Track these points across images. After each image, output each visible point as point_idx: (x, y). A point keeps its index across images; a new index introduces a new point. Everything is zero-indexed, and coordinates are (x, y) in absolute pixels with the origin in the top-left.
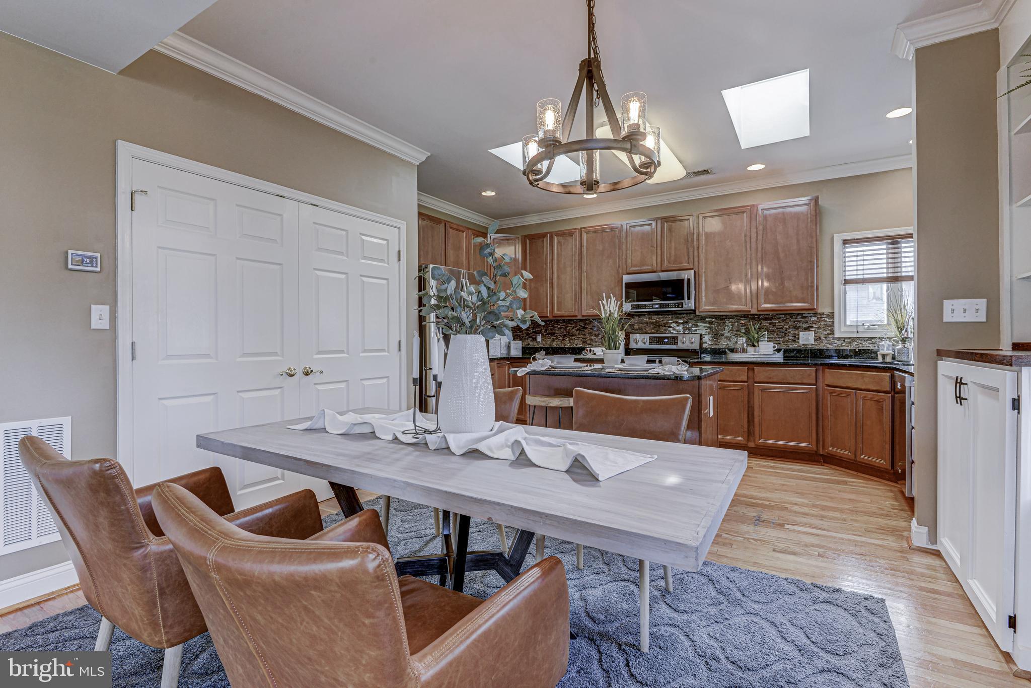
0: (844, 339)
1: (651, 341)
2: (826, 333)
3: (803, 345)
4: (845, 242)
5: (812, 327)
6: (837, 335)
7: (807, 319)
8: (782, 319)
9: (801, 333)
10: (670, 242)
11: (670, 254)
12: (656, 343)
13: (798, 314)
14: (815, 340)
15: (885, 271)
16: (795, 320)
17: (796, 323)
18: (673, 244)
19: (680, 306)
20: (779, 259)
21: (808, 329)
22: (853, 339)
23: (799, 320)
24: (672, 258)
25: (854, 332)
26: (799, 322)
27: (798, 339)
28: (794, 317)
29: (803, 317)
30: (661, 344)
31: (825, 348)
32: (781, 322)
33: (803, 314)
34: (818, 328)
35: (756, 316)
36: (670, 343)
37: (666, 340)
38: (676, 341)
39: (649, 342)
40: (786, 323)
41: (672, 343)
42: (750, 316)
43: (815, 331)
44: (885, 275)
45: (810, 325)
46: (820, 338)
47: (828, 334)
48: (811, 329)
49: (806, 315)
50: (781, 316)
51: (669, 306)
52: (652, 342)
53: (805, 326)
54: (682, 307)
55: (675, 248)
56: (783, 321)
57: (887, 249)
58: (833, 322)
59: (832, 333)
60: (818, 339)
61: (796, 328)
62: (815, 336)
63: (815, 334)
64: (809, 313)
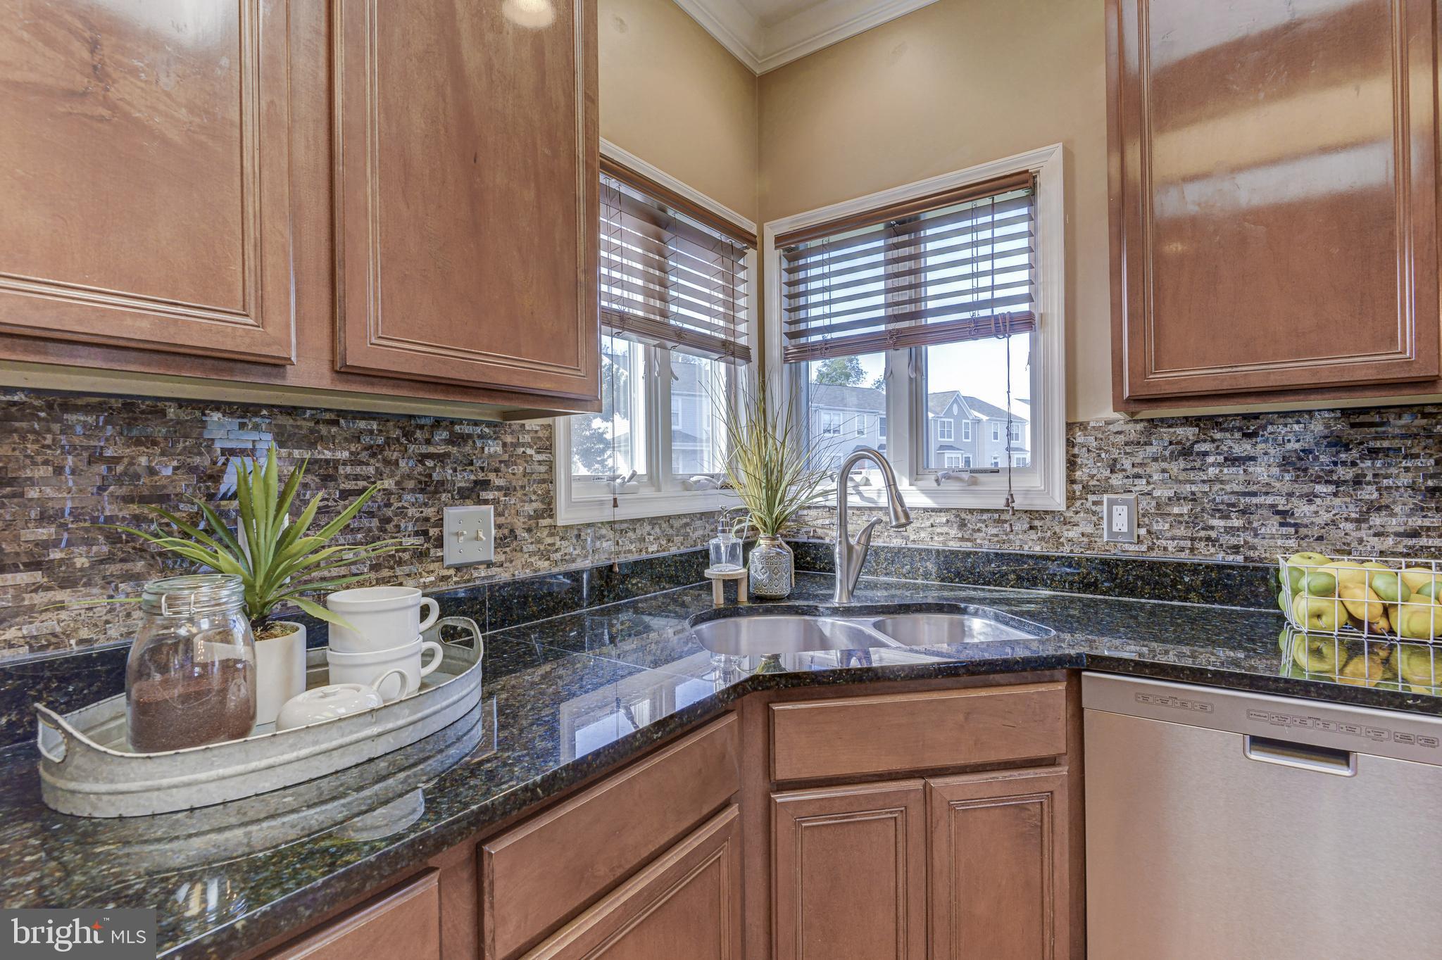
0: (579, 531)
2: (529, 508)
3: (458, 568)
5: (485, 484)
6: (564, 517)
7: (468, 449)
8: (366, 440)
9: (451, 513)
13: (437, 423)
14: (499, 543)
15: (642, 298)
16: (425, 449)
17: (430, 463)
21: (472, 493)
23: (441, 449)
26: (441, 458)
27: (439, 543)
28: (418, 434)
29: (457, 439)
31: (528, 573)
32: (364, 456)
33: (453, 422)
34: (508, 490)
40: (387, 462)
42: (172, 412)
43: (496, 502)
44: (641, 314)
45: (481, 476)
46: (512, 531)
47: (538, 515)
48: (485, 495)
49: (467, 429)
50: (362, 424)
53: (463, 479)
56: (374, 451)
58: (551, 466)
59: (549, 510)
60: (506, 539)
61: (429, 488)
62: (499, 527)
63: (498, 514)
64: (476, 423)
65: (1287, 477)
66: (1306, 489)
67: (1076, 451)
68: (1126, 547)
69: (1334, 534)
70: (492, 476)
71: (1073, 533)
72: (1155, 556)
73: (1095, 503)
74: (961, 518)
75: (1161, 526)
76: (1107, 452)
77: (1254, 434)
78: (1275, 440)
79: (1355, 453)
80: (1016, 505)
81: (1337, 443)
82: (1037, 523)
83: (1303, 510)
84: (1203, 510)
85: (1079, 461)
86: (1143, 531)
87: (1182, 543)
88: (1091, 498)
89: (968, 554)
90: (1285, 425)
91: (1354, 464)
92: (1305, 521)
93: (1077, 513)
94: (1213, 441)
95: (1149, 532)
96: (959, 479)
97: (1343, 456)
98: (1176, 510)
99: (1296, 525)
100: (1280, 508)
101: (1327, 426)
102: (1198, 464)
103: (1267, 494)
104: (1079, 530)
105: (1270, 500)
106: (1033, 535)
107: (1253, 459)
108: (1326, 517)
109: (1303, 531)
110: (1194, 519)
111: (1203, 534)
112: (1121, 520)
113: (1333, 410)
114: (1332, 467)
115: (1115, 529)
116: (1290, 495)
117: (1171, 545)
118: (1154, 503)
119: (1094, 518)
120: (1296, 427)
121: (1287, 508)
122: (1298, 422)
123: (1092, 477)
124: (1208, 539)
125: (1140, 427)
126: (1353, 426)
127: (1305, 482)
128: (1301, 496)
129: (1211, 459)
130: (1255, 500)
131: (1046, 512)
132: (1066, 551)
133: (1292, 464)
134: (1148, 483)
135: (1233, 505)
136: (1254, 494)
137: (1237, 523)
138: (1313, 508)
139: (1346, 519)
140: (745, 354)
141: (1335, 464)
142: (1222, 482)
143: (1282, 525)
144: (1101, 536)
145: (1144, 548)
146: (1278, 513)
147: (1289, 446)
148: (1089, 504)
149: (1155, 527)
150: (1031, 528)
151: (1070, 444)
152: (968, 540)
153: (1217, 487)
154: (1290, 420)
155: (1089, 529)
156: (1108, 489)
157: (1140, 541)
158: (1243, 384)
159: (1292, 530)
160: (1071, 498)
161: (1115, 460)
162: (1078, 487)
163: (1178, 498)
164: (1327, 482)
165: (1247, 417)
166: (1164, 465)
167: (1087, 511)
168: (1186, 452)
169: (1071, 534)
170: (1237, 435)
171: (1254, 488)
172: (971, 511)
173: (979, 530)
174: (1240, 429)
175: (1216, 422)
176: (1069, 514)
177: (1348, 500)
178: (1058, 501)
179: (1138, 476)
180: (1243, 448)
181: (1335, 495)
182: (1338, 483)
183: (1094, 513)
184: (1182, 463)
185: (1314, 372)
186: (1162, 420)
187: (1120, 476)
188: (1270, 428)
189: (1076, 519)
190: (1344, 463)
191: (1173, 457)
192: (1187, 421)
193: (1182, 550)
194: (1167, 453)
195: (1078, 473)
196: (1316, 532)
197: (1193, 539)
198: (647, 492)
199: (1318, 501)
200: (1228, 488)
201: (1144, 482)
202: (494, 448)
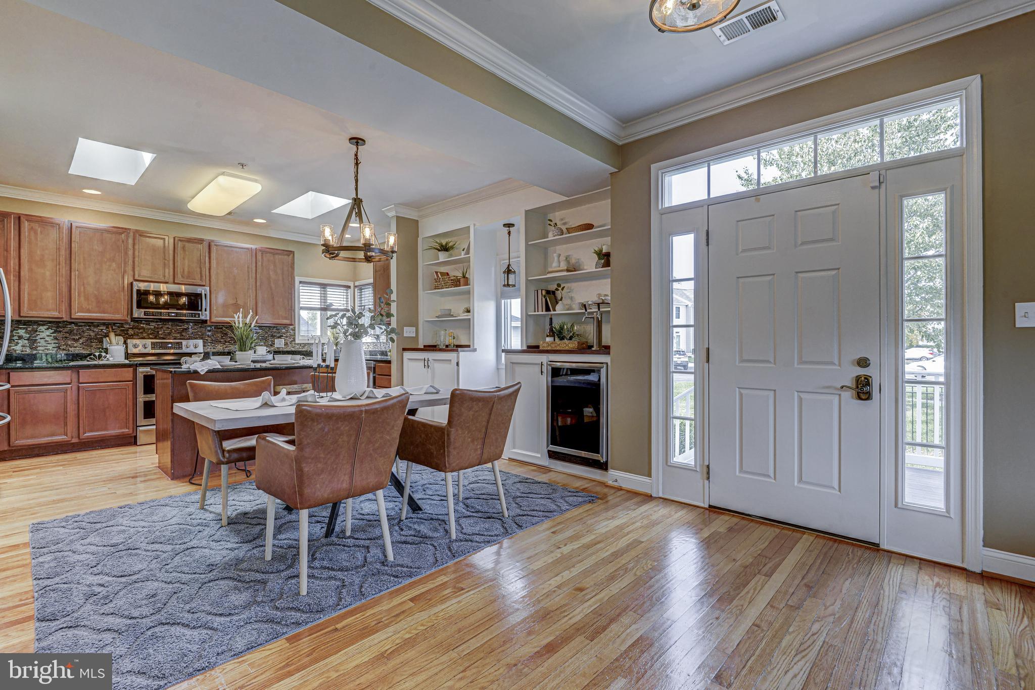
0: (300, 344)
1: (153, 346)
2: (290, 340)
3: (277, 348)
4: (301, 282)
5: (282, 336)
6: (297, 342)
7: (279, 331)
9: (276, 340)
10: (184, 259)
11: (184, 270)
12: (159, 347)
13: (274, 327)
14: (285, 345)
15: (319, 303)
16: (272, 331)
17: (273, 333)
18: (186, 262)
19: (197, 316)
20: (271, 288)
21: (280, 337)
22: (305, 344)
24: (186, 273)
25: (305, 340)
26: (275, 332)
27: (274, 344)
28: (271, 329)
29: (277, 329)
30: (164, 349)
31: (290, 350)
32: (263, 332)
33: (277, 327)
34: (286, 337)
36: (174, 347)
37: (170, 345)
38: (180, 346)
40: (266, 333)
41: (176, 348)
43: (284, 339)
44: (319, 306)
47: (292, 341)
48: (282, 338)
49: (279, 328)
53: (278, 335)
54: (200, 317)
55: (189, 266)
56: (265, 331)
57: (320, 291)
58: (295, 333)
59: (294, 340)
60: (286, 344)
61: (273, 336)
62: (285, 342)
70: (284, 335)
202: (284, 331)
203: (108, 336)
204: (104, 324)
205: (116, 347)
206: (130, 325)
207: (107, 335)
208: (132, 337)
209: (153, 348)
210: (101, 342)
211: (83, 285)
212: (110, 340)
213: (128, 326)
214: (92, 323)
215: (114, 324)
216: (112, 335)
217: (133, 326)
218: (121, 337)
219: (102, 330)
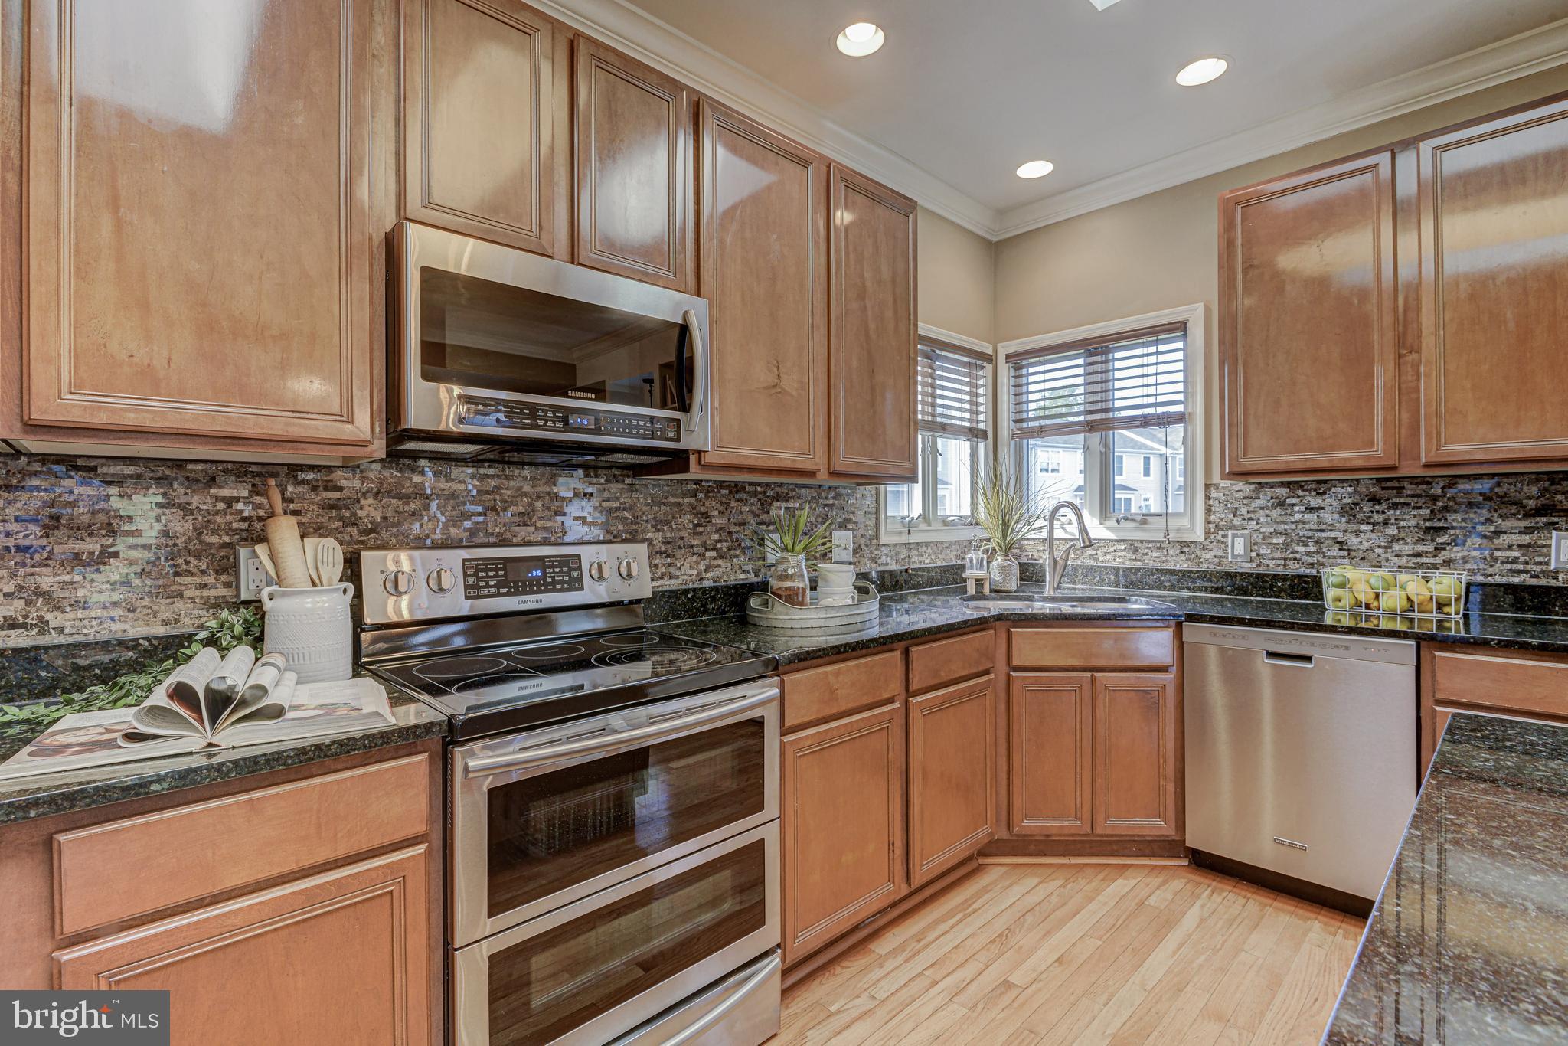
0: (891, 548)
1: (471, 580)
2: (868, 534)
5: (849, 520)
6: (884, 539)
7: (842, 501)
8: (805, 498)
9: (835, 535)
12: (498, 586)
13: (830, 488)
14: (855, 552)
16: (825, 502)
17: (827, 509)
19: (671, 435)
20: (867, 335)
21: (843, 526)
22: (898, 548)
23: (830, 502)
26: (831, 506)
28: (822, 494)
29: (836, 496)
30: (516, 593)
31: (866, 570)
33: (836, 488)
34: (858, 524)
35: (759, 489)
36: (554, 582)
37: (536, 574)
38: (575, 574)
39: (467, 587)
40: (812, 509)
41: (562, 582)
43: (853, 530)
45: (847, 516)
46: (860, 546)
47: (872, 538)
48: (850, 526)
49: (842, 491)
50: (803, 490)
51: (630, 426)
52: (477, 587)
53: (840, 517)
54: (678, 440)
58: (878, 510)
59: (877, 537)
60: (857, 550)
61: (827, 521)
62: (854, 543)
63: (854, 537)
64: (845, 488)
65: (1344, 520)
66: (1355, 527)
67: (1211, 502)
68: (1243, 564)
69: (1371, 555)
70: (851, 516)
71: (1209, 556)
72: (1261, 570)
73: (1223, 536)
74: (1133, 547)
75: (1265, 550)
76: (1231, 503)
77: (1324, 493)
78: (1336, 497)
79: (1384, 506)
80: (1171, 537)
81: (1374, 499)
82: (1185, 549)
83: (1353, 541)
84: (1292, 541)
85: (1213, 509)
86: (1254, 554)
87: (1279, 562)
88: (1221, 533)
89: (1139, 569)
90: (1343, 488)
91: (1384, 512)
92: (1355, 547)
93: (1212, 542)
94: (1299, 497)
95: (1258, 555)
96: (1134, 520)
97: (1377, 507)
98: (1275, 541)
99: (1348, 550)
100: (1339, 539)
101: (1368, 489)
102: (1289, 512)
103: (1331, 530)
104: (1212, 553)
105: (1333, 534)
106: (1183, 557)
107: (1323, 508)
108: (1367, 545)
109: (1353, 554)
110: (1287, 546)
111: (1291, 556)
112: (1240, 547)
113: (1371, 479)
114: (1370, 514)
115: (1236, 553)
116: (1345, 531)
117: (1272, 563)
118: (1261, 536)
119: (1223, 546)
120: (1349, 489)
121: (1343, 540)
122: (1350, 486)
123: (1222, 519)
124: (1295, 559)
125: (1252, 487)
126: (1383, 489)
127: (1354, 523)
128: (1352, 532)
129: (1297, 509)
130: (1324, 535)
131: (1192, 542)
132: (1204, 567)
133: (1347, 512)
134: (1257, 523)
135: (1310, 538)
136: (1323, 531)
137: (1312, 548)
138: (1359, 539)
139: (1379, 547)
140: (983, 435)
141: (1372, 512)
142: (1304, 523)
143: (1340, 550)
144: (1227, 558)
145: (1254, 565)
146: (1338, 542)
147: (1345, 501)
148: (1219, 537)
149: (1262, 552)
150: (1182, 552)
151: (1207, 498)
152: (1139, 560)
153: (1300, 526)
154: (1345, 484)
155: (1220, 553)
156: (1233, 527)
157: (1252, 561)
158: (1292, 466)
159: (1346, 553)
160: (1208, 533)
161: (1236, 509)
162: (1212, 526)
163: (1276, 533)
164: (1368, 523)
165: (1319, 482)
166: (1268, 512)
167: (1218, 541)
168: (1281, 504)
169: (1208, 556)
170: (1313, 493)
171: (1323, 527)
172: (1142, 542)
173: (1147, 554)
174: (1315, 490)
175: (1300, 485)
176: (1205, 543)
177: (1380, 534)
178: (1199, 535)
179: (1251, 519)
180: (1316, 502)
181: (1372, 531)
182: (1374, 524)
183: (1223, 543)
184: (1279, 511)
185: (1330, 460)
186: (1267, 483)
187: (1240, 518)
188: (1333, 490)
189: (1211, 546)
190: (1378, 512)
191: (1274, 507)
192: (1282, 484)
193: (1278, 566)
194: (1270, 504)
195: (1212, 517)
196: (1360, 554)
197: (1285, 559)
198: (923, 526)
199: (1362, 535)
200: (1307, 527)
201: (1255, 522)
202: (853, 501)
203: (262, 538)
204: (241, 471)
205: (308, 602)
206: (364, 479)
207: (255, 535)
208: (378, 536)
209: (472, 591)
210: (228, 567)
211: (114, 203)
212: (273, 558)
213: (357, 484)
214: (179, 464)
215: (294, 469)
216: (285, 531)
217: (381, 482)
218: (331, 542)
219: (230, 501)
